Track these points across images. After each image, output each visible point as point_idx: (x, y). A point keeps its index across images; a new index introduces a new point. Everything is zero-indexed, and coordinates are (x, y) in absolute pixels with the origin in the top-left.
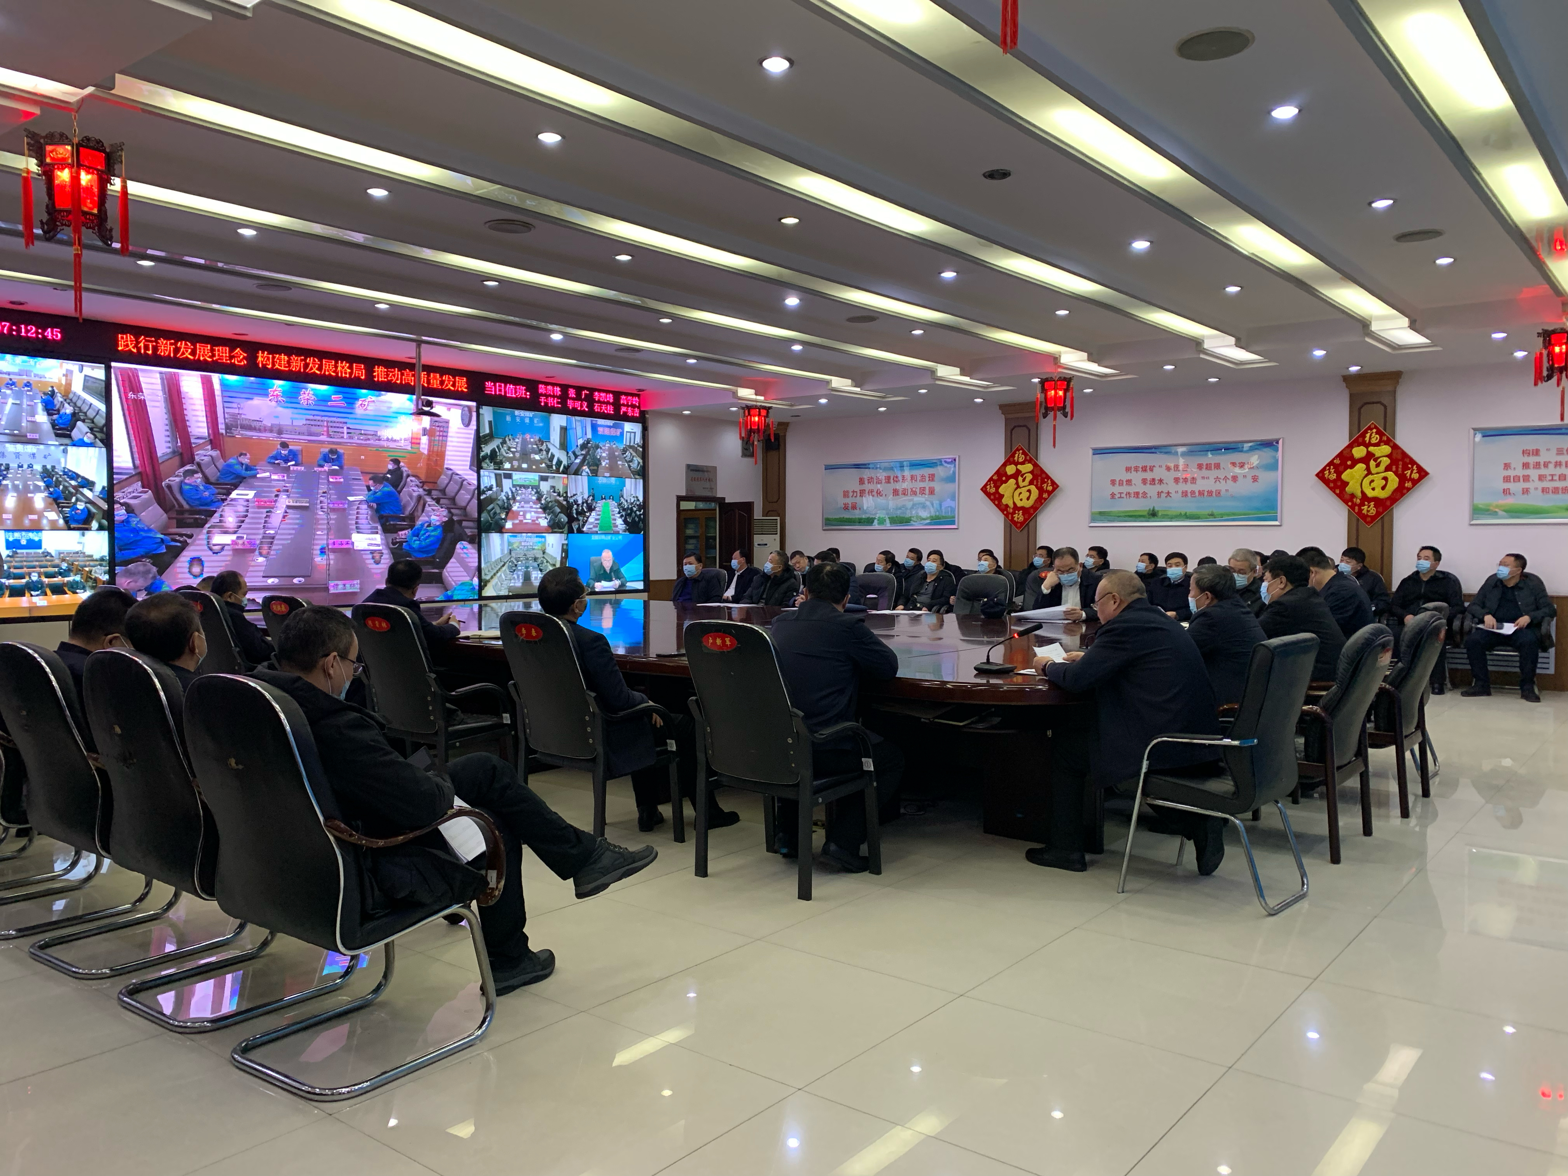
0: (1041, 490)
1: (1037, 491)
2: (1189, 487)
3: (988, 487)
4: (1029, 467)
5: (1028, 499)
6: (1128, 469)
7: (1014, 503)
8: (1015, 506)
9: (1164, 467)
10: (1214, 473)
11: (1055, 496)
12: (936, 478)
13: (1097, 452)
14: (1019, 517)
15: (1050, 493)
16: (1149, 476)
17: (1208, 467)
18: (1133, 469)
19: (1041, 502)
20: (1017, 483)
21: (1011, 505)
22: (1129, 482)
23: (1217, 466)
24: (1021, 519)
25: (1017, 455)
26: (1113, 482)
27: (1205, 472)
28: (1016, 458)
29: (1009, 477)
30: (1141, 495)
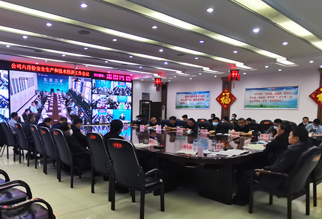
0: (231, 99)
2: (272, 99)
3: (218, 98)
5: (228, 102)
8: (225, 104)
9: (265, 93)
11: (235, 101)
12: (204, 96)
13: (247, 90)
15: (234, 100)
16: (261, 96)
17: (278, 94)
18: (256, 94)
19: (231, 103)
20: (225, 98)
21: (223, 103)
22: (255, 98)
24: (226, 107)
26: (251, 98)
28: (225, 91)
29: (223, 96)
30: (258, 101)
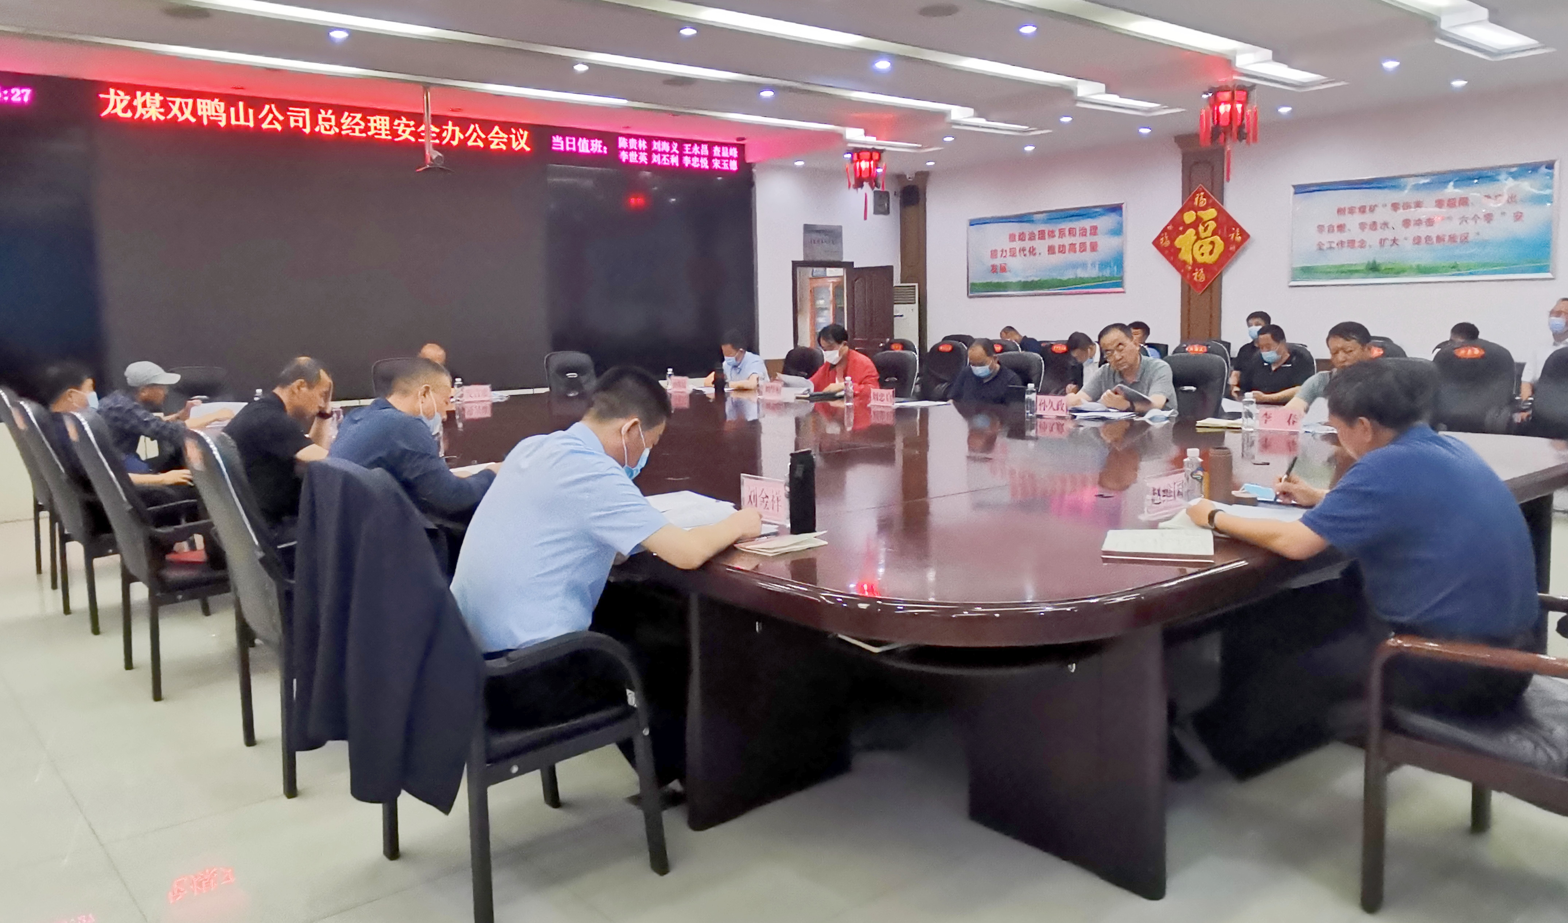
0: (1227, 241)
1: (1221, 242)
2: (1423, 231)
3: (1162, 239)
4: (1212, 213)
5: (1211, 253)
6: (1340, 211)
7: (1194, 259)
8: (1196, 265)
9: (1389, 206)
10: (1458, 212)
11: (1244, 249)
12: (1098, 231)
13: (1301, 189)
14: (1200, 276)
15: (1239, 245)
16: (1368, 218)
17: (1451, 203)
18: (1347, 211)
19: (1227, 257)
20: (1197, 233)
21: (1190, 261)
22: (1341, 228)
23: (1464, 201)
24: (1203, 278)
25: (1196, 199)
26: (1321, 228)
27: (1444, 210)
28: (1196, 203)
30: (1357, 244)
